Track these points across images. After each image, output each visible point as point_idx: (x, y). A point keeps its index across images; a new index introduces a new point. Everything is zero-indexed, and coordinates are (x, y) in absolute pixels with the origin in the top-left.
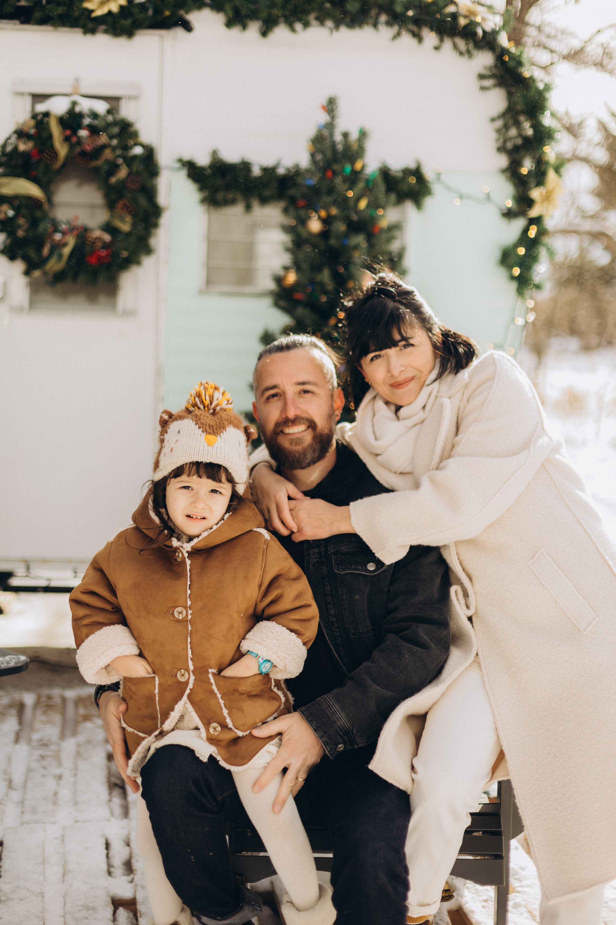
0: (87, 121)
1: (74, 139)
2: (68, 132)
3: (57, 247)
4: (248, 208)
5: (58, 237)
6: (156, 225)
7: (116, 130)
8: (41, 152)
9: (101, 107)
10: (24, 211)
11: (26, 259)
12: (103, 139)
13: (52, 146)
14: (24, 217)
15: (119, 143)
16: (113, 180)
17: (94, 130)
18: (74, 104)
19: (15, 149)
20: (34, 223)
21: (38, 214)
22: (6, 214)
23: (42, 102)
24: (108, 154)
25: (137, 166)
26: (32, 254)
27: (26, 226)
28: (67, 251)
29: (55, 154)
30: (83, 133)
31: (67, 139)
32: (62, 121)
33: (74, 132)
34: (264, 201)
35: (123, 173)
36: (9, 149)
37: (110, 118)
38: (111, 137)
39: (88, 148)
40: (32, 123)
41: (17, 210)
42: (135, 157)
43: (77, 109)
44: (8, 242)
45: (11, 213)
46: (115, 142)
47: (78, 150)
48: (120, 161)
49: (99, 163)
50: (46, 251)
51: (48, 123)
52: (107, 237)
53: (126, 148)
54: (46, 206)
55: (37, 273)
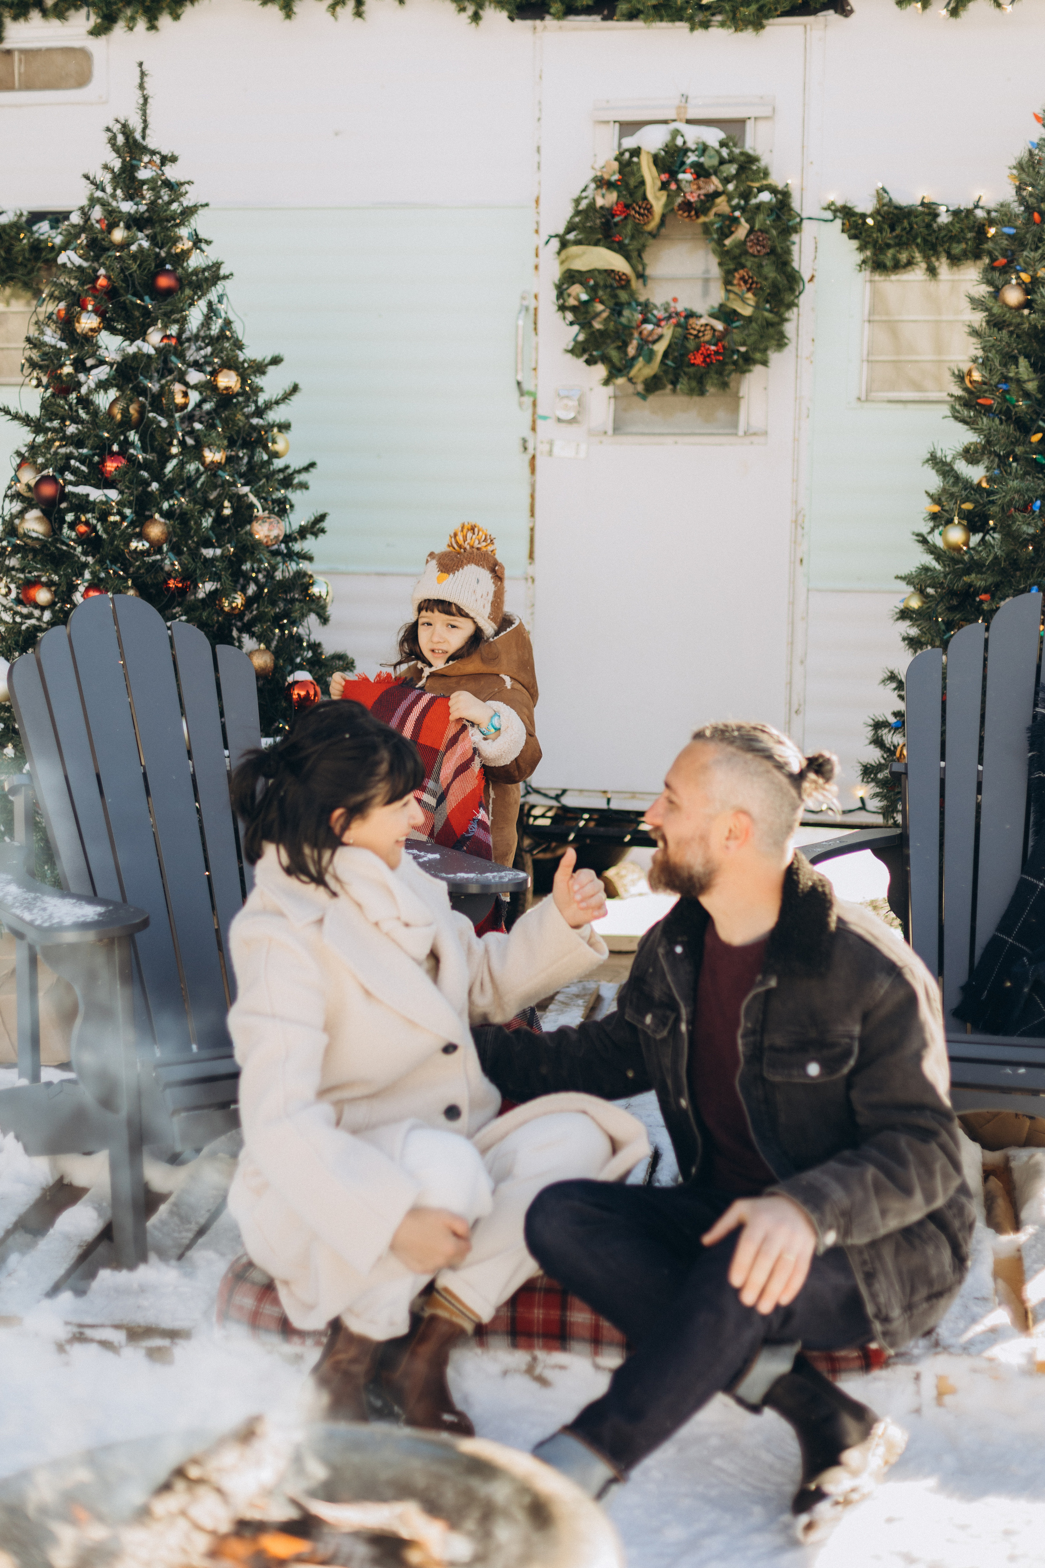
0: (692, 158)
1: (673, 187)
2: (664, 177)
3: (646, 344)
4: (932, 271)
5: (649, 327)
6: (791, 305)
7: (733, 169)
8: (627, 206)
9: (713, 137)
10: (600, 293)
11: (605, 359)
12: (715, 183)
13: (645, 198)
14: (602, 302)
15: (737, 187)
16: (727, 242)
17: (701, 172)
18: (676, 133)
19: (592, 205)
20: (617, 309)
21: (623, 296)
22: (577, 298)
23: (632, 134)
24: (722, 205)
25: (761, 220)
26: (614, 354)
27: (605, 315)
28: (660, 348)
29: (649, 209)
30: (686, 177)
31: (664, 186)
32: (656, 159)
33: (673, 175)
34: (955, 260)
35: (742, 231)
36: (583, 205)
37: (725, 152)
38: (726, 181)
39: (693, 198)
40: (616, 165)
41: (593, 291)
42: (759, 206)
43: (679, 142)
44: (581, 337)
45: (584, 297)
46: (731, 187)
47: (679, 200)
48: (737, 214)
49: (710, 217)
50: (631, 351)
51: (638, 164)
52: (719, 326)
53: (746, 195)
54: (635, 284)
55: (621, 381)
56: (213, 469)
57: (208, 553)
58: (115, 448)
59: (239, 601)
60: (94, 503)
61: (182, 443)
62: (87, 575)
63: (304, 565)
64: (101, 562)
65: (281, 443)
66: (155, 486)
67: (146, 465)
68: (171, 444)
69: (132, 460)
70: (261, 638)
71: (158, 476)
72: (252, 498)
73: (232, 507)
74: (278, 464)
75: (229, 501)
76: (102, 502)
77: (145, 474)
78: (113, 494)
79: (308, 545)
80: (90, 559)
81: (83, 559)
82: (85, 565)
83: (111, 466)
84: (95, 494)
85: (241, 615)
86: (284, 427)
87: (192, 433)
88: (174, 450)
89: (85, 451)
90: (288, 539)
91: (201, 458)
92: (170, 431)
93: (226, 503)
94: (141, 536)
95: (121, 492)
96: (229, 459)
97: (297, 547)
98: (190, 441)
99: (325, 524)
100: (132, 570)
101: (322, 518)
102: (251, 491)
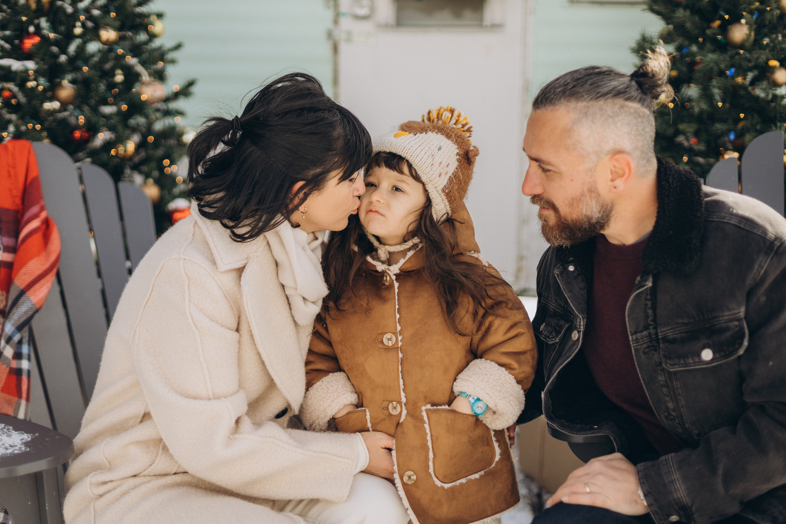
56: (110, 46)
57: (108, 110)
58: (32, 29)
59: (131, 146)
60: (16, 73)
61: (84, 26)
62: (11, 128)
63: (178, 121)
64: (22, 118)
65: (157, 27)
66: (63, 58)
67: (56, 43)
68: (74, 26)
69: (45, 39)
70: (147, 176)
71: (64, 51)
72: (140, 69)
73: (125, 75)
74: (156, 43)
75: (122, 70)
76: (21, 72)
77: (55, 49)
78: (31, 65)
79: (180, 104)
80: (13, 117)
81: (8, 116)
82: (9, 122)
83: (29, 43)
84: (16, 65)
85: (130, 158)
86: (160, 16)
87: (90, 18)
88: (78, 30)
89: (8, 33)
90: (167, 100)
91: (98, 38)
92: (74, 17)
93: (119, 71)
94: (52, 98)
95: (37, 63)
96: (122, 38)
97: (173, 105)
98: (90, 24)
99: (194, 89)
100: (47, 124)
101: (191, 84)
102: (140, 62)
